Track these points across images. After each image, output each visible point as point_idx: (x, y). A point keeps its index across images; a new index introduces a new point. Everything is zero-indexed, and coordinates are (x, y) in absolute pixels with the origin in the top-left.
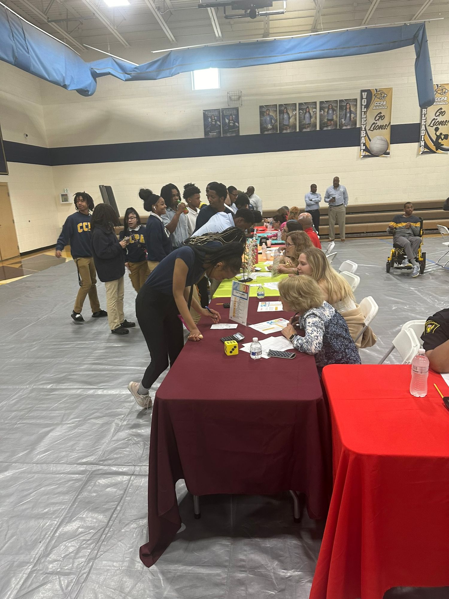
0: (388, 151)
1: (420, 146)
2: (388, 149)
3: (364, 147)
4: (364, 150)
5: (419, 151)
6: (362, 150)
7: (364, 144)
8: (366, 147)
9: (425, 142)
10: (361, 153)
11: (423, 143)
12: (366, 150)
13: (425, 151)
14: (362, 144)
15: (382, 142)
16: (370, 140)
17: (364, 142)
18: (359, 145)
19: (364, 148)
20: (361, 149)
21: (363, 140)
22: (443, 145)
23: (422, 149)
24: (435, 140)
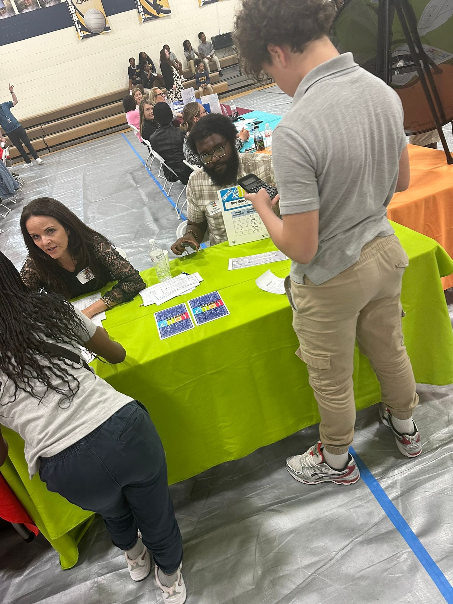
0: (107, 25)
1: (139, 13)
2: (107, 23)
3: (79, 25)
4: (81, 30)
5: (140, 19)
6: (79, 30)
7: (79, 23)
8: (82, 25)
9: (143, 7)
10: (78, 34)
11: (141, 9)
12: (83, 28)
13: (146, 17)
14: (76, 23)
15: (98, 16)
16: (83, 16)
17: (77, 19)
18: (72, 24)
19: (80, 27)
20: (77, 30)
21: (75, 18)
22: (162, 6)
23: (142, 16)
24: (152, 2)
